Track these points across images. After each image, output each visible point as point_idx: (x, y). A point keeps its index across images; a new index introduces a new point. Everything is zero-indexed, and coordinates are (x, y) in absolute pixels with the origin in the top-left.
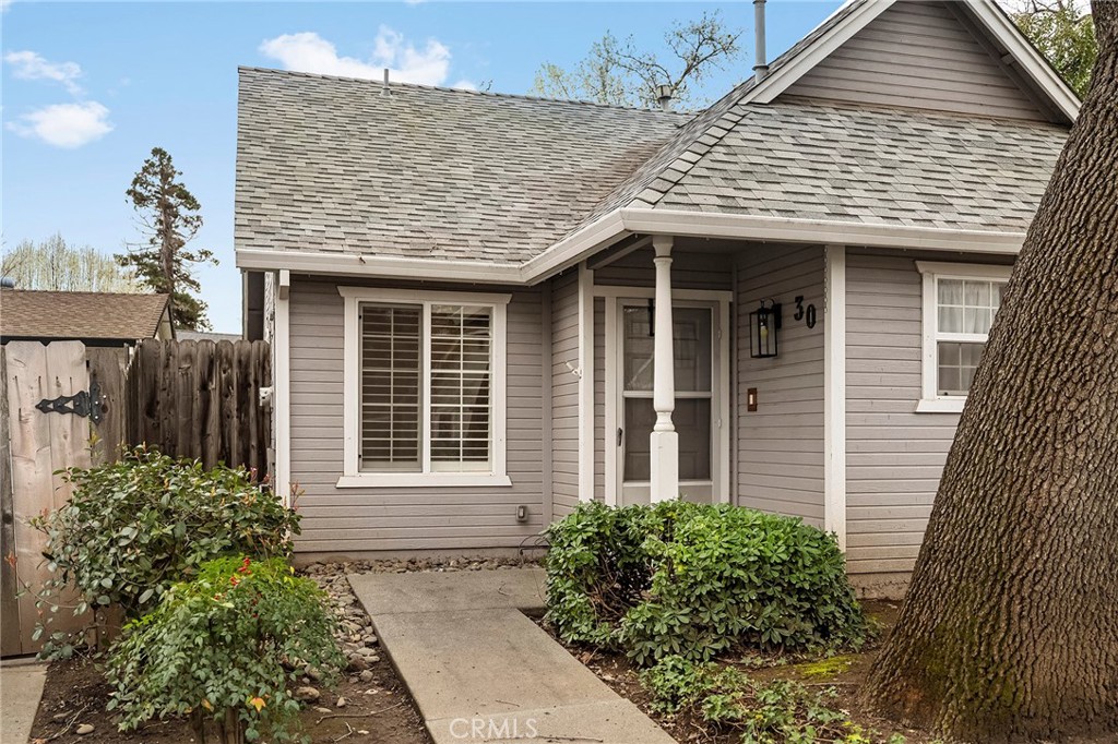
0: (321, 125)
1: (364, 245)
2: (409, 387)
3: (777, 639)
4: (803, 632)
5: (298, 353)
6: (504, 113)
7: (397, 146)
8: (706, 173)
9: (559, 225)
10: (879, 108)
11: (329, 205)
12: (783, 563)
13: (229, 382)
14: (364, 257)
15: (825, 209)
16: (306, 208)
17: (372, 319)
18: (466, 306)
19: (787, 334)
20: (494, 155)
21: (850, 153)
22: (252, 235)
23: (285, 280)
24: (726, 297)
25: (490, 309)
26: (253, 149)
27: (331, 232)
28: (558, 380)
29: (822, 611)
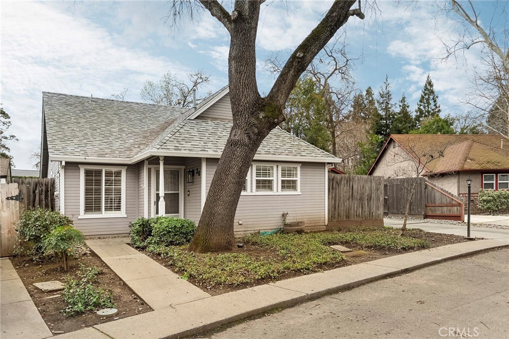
0: (71, 114)
1: (86, 154)
2: (98, 191)
3: (178, 243)
4: (183, 241)
5: (67, 183)
6: (129, 109)
7: (95, 121)
8: (173, 140)
9: (142, 146)
10: (222, 120)
11: (75, 141)
12: (180, 227)
13: (42, 191)
14: (86, 157)
15: (200, 149)
16: (69, 142)
17: (88, 173)
18: (114, 169)
19: (195, 177)
20: (124, 124)
21: (211, 133)
22: (54, 151)
23: (64, 164)
24: (183, 167)
25: (121, 170)
26: (51, 123)
27: (76, 150)
28: (139, 189)
29: (188, 237)
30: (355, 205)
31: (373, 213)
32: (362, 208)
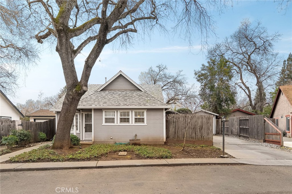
30: (190, 132)
31: (204, 137)
32: (195, 133)
